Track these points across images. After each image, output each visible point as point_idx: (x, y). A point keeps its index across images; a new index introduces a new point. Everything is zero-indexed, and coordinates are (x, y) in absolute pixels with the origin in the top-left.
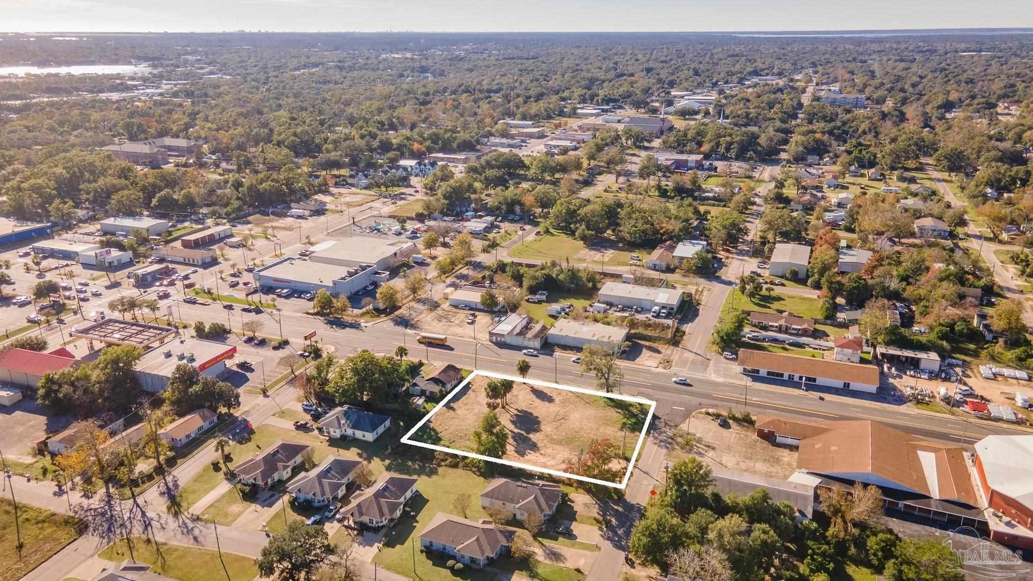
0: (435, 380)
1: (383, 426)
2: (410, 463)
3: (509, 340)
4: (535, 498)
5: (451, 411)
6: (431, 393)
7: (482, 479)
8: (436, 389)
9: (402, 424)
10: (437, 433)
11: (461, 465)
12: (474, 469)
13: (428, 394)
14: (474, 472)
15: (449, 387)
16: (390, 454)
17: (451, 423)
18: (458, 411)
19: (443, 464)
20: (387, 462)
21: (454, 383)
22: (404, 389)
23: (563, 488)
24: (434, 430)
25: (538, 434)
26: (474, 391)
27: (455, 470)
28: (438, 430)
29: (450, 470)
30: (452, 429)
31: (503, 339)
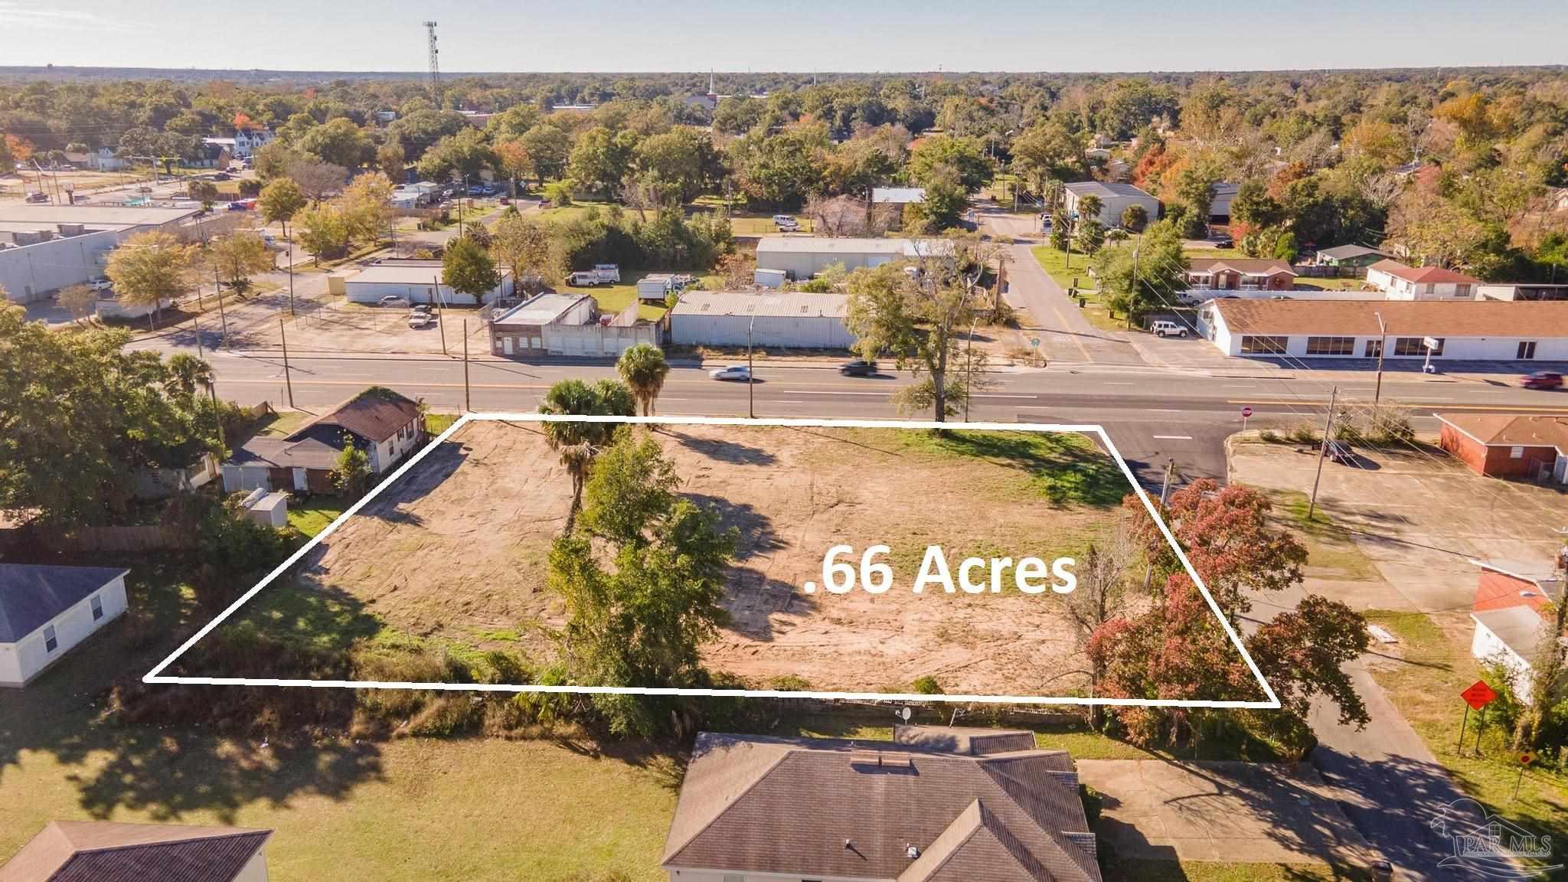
0: (324, 433)
1: (85, 604)
2: (227, 748)
3: (553, 342)
4: (989, 819)
5: (406, 529)
6: (313, 474)
7: (619, 766)
8: (333, 460)
9: (187, 592)
10: (356, 605)
11: (494, 718)
12: (561, 728)
13: (300, 482)
14: (565, 742)
15: (382, 454)
16: (121, 722)
17: (413, 562)
18: (435, 525)
19: (404, 727)
20: (97, 761)
21: (401, 444)
22: (200, 478)
23: (1046, 746)
24: (336, 594)
25: (780, 556)
26: (477, 463)
27: (468, 748)
28: (360, 593)
29: (445, 752)
30: (418, 584)
31: (536, 343)
